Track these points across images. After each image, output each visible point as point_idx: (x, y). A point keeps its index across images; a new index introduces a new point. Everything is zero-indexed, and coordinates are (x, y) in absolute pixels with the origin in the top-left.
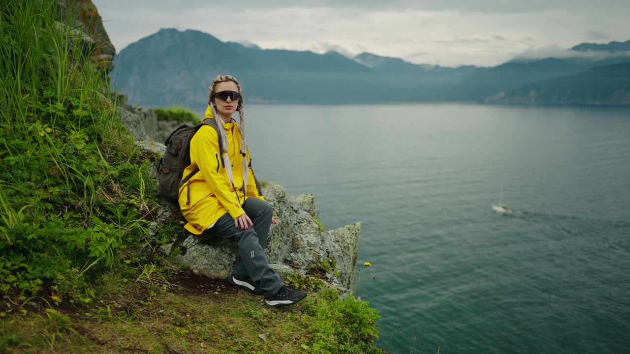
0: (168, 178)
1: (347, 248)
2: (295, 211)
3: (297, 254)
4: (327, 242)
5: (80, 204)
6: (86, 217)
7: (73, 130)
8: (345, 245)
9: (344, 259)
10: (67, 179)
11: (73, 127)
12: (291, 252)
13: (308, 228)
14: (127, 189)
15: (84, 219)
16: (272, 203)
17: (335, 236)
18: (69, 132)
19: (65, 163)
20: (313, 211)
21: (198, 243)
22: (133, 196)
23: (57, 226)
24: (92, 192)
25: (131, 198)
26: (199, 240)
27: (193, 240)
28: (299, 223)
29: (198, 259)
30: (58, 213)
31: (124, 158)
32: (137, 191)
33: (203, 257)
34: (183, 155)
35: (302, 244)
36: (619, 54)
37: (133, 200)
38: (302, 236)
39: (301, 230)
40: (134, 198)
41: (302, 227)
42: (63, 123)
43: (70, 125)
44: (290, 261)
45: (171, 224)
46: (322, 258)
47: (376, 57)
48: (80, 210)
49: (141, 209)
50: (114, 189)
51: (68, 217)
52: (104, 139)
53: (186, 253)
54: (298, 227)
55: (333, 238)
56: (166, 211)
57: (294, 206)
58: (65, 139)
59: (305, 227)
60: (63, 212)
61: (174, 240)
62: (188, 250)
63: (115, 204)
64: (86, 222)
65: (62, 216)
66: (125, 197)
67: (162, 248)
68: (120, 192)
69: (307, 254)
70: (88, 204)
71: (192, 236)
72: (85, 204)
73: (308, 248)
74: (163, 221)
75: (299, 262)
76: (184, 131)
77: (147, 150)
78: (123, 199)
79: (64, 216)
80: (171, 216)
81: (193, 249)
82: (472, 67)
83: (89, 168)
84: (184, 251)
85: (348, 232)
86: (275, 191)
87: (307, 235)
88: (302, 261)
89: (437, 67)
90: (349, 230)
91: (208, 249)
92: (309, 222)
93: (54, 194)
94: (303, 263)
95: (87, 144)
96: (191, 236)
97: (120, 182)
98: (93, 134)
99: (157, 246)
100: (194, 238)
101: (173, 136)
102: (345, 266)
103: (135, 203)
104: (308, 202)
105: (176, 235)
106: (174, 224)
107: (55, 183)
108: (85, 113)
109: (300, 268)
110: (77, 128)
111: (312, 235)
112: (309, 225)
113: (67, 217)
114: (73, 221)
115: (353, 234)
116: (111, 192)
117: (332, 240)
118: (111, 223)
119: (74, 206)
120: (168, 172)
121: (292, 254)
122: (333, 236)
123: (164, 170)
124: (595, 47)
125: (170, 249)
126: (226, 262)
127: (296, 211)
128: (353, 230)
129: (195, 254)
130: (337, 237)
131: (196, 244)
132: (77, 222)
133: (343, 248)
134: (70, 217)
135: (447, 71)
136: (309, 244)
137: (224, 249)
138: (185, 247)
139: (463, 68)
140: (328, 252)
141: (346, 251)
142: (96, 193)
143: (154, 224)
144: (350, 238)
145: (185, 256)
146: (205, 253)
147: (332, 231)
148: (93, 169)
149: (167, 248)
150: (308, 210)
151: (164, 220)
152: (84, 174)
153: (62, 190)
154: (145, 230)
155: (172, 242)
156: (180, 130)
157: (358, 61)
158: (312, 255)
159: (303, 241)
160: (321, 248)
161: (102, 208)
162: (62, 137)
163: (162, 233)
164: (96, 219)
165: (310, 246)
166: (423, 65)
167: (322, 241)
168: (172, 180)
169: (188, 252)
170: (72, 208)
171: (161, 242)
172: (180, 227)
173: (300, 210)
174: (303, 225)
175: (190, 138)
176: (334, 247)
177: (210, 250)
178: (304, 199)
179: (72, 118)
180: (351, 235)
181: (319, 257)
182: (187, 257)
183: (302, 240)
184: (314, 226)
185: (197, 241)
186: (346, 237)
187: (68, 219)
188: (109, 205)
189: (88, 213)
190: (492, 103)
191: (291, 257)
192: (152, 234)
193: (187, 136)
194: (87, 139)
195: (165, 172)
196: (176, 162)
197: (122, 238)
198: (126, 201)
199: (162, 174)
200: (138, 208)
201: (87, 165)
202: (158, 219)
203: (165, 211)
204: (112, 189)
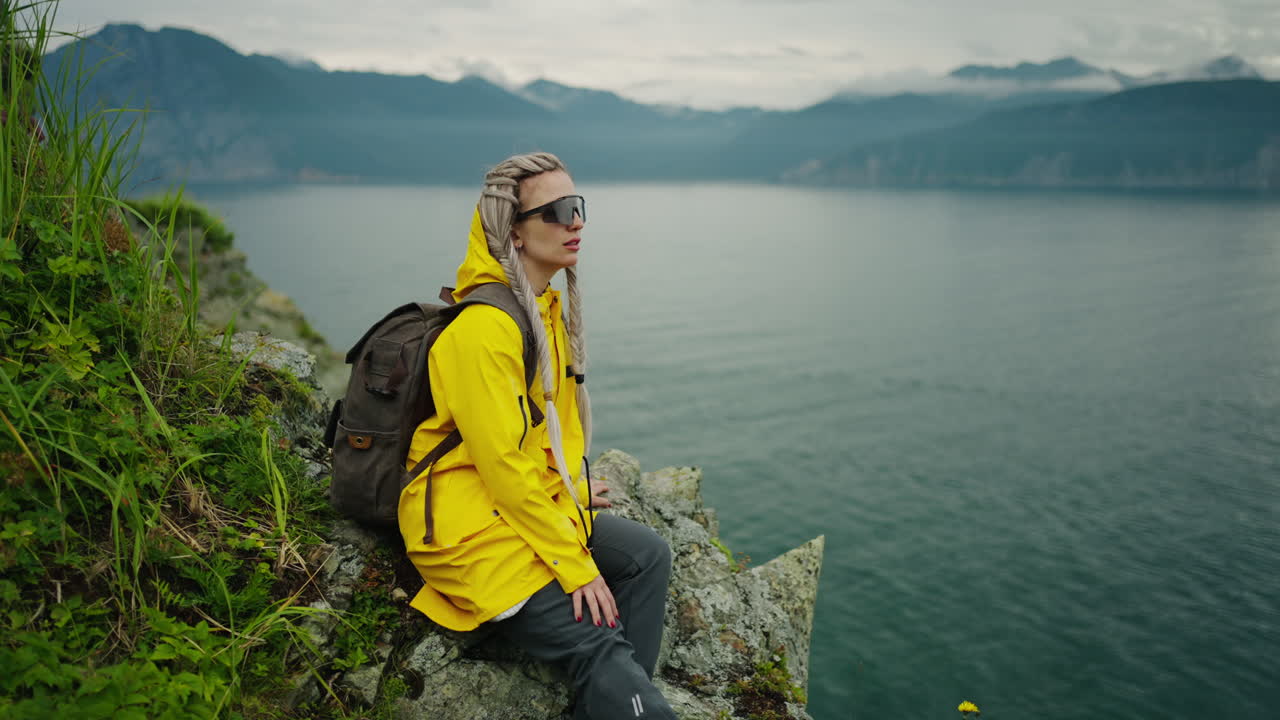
0: (367, 463)
1: (799, 612)
2: (666, 520)
3: (693, 648)
4: (756, 602)
5: (100, 567)
6: (123, 608)
7: (49, 318)
8: (797, 605)
9: (797, 645)
10: (57, 490)
11: (49, 309)
12: (676, 644)
13: (708, 568)
14: (229, 498)
15: (115, 615)
16: (625, 511)
17: (770, 584)
18: (39, 328)
19: (48, 438)
20: (702, 513)
21: (457, 660)
22: (251, 523)
23: (41, 661)
24: (136, 526)
25: (248, 531)
26: (460, 648)
27: (442, 650)
28: (682, 554)
29: (458, 706)
30: (35, 606)
31: (205, 398)
32: (260, 503)
33: (473, 699)
34: (413, 394)
35: (702, 617)
36: (1034, 85)
37: (253, 536)
38: (698, 592)
39: (691, 574)
40: (254, 530)
41: (692, 568)
42: (18, 301)
43: (39, 303)
44: (679, 671)
45: (369, 602)
46: (758, 655)
47: (564, 90)
48: (101, 588)
49: (282, 563)
50: (192, 505)
51: (67, 617)
52: (147, 346)
53: (422, 689)
54: (683, 567)
55: (766, 590)
56: (348, 560)
57: (663, 509)
58: (28, 349)
59: (699, 565)
60: (51, 600)
61: (385, 654)
62: (427, 681)
63: (203, 555)
64: (124, 626)
65: (47, 614)
66: (231, 530)
67: (351, 684)
68: (211, 511)
69: (717, 644)
70: (128, 568)
71: (438, 638)
72: (118, 567)
73: (716, 626)
74: (346, 596)
75: (703, 669)
76: (410, 321)
77: (256, 365)
78: (226, 535)
79: (54, 616)
80: (364, 577)
81: (443, 676)
82: (756, 109)
83: (119, 445)
84: (415, 684)
85: (799, 569)
86: (619, 472)
87: (707, 590)
88: (708, 669)
89: (687, 110)
90: (800, 561)
91: (486, 674)
92: (705, 550)
93: (18, 545)
94: (712, 672)
95: (96, 363)
96: (433, 639)
97: (205, 478)
98: (113, 331)
99: (336, 676)
100: (444, 644)
101: (374, 336)
102: (801, 664)
103: (261, 545)
104: (689, 490)
105: (388, 637)
106: (378, 601)
107: (17, 507)
108: (85, 266)
109: (713, 694)
110: (64, 314)
111: (720, 587)
112: (708, 559)
113: (62, 618)
114: (82, 628)
115: (810, 572)
116: (185, 512)
117: (766, 596)
118: (200, 619)
119: (82, 576)
120: (365, 445)
121: (681, 650)
122: (765, 582)
123: (353, 439)
124: (991, 72)
125: (375, 682)
126: (541, 709)
127: (670, 522)
128: (808, 561)
129: (448, 691)
130: (774, 584)
131: (451, 661)
132: (97, 631)
133: (792, 614)
134: (74, 616)
135: (707, 117)
136: (719, 616)
137: (532, 673)
138: (418, 673)
139: (739, 113)
140: (766, 634)
141: (798, 620)
142: (146, 526)
143: (321, 607)
144: (806, 583)
145: (421, 700)
146: (480, 687)
147: (760, 568)
148: (131, 447)
149: (366, 680)
150: (690, 512)
151: (347, 591)
152: (103, 465)
153: (43, 531)
154: (300, 631)
155: (381, 659)
156: (398, 320)
157: (529, 96)
158: (729, 648)
159: (704, 609)
160: (747, 622)
161: (168, 572)
162: (20, 344)
163: (347, 633)
164: (158, 619)
165: (721, 621)
166: (657, 106)
167: (746, 601)
168: (380, 469)
169: (428, 689)
170: (75, 584)
171: (348, 664)
172: (395, 611)
173: (679, 518)
174: (693, 559)
175: (431, 343)
176: (775, 615)
177: (494, 677)
178: (678, 483)
179: (44, 283)
180: (806, 577)
181: (750, 653)
182: (425, 703)
183: (699, 604)
184: (720, 561)
185: (455, 652)
186: (795, 583)
187: (68, 623)
188: (187, 562)
189: (128, 595)
190: (796, 182)
191: (679, 657)
192: (320, 640)
193: (421, 338)
194: (96, 349)
195: (358, 445)
196: (389, 417)
197: (238, 669)
198: (234, 543)
199: (347, 451)
200: (270, 561)
201: (110, 435)
202: (333, 590)
203: (344, 560)
204: (186, 506)
